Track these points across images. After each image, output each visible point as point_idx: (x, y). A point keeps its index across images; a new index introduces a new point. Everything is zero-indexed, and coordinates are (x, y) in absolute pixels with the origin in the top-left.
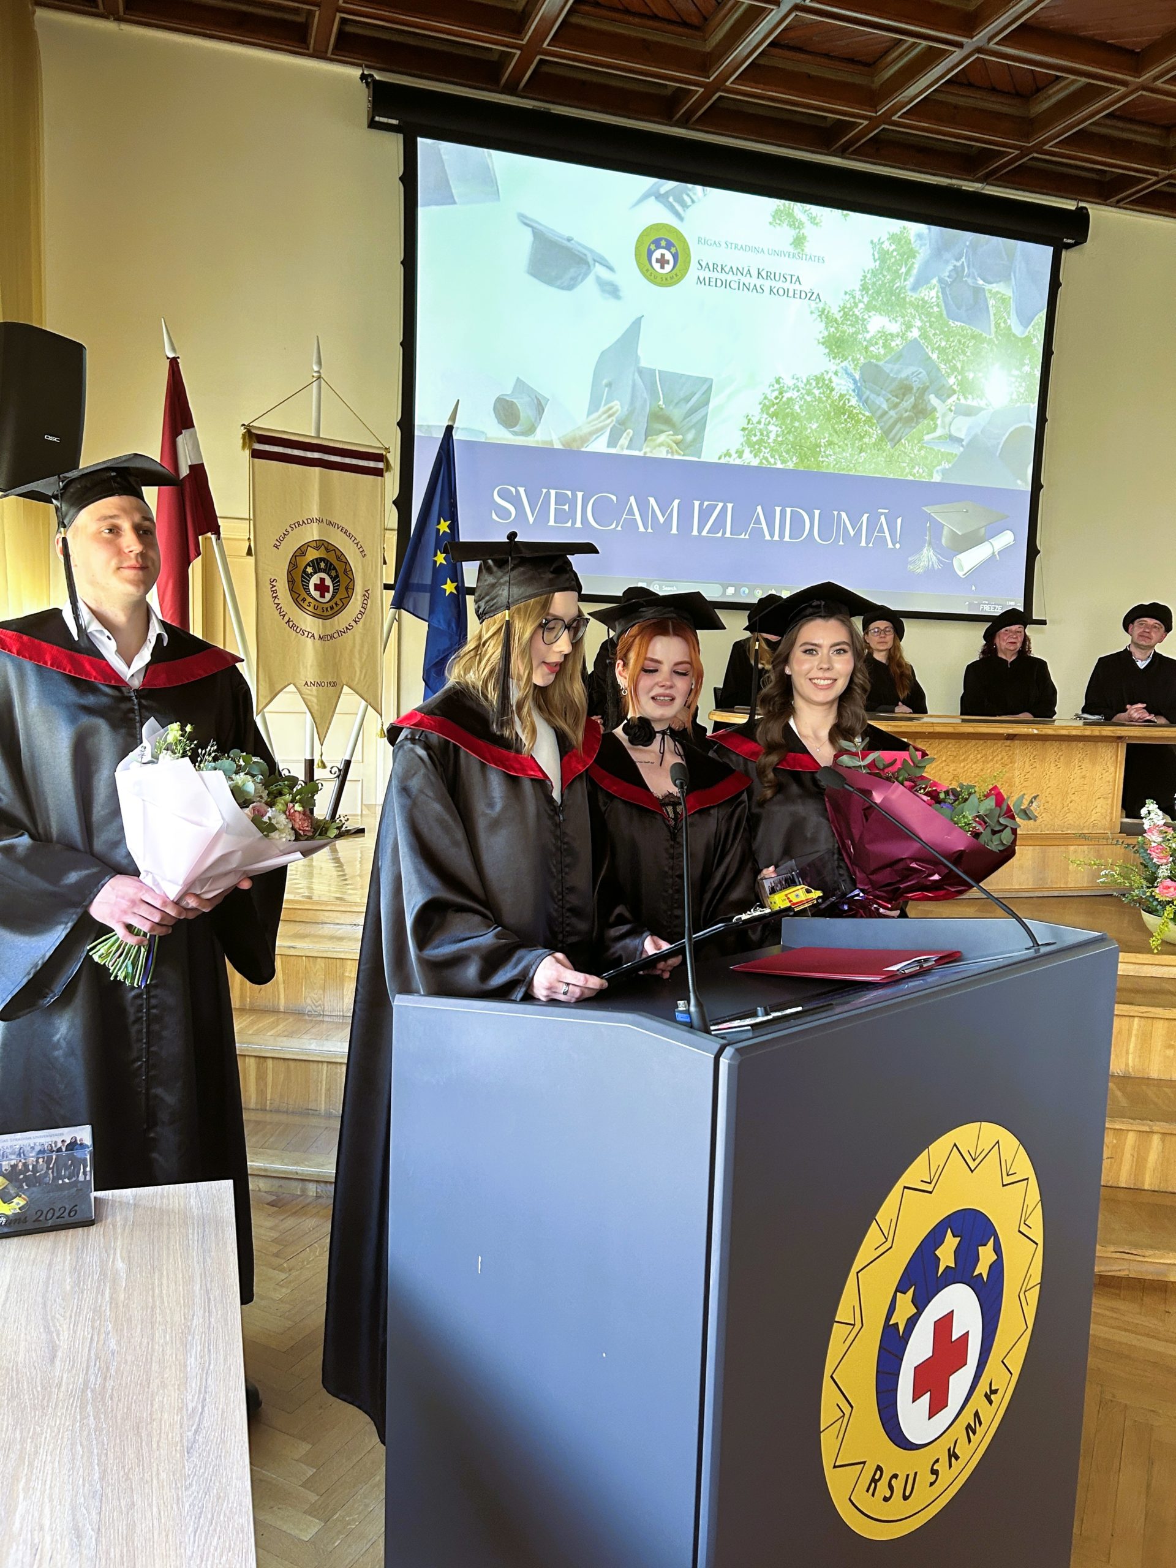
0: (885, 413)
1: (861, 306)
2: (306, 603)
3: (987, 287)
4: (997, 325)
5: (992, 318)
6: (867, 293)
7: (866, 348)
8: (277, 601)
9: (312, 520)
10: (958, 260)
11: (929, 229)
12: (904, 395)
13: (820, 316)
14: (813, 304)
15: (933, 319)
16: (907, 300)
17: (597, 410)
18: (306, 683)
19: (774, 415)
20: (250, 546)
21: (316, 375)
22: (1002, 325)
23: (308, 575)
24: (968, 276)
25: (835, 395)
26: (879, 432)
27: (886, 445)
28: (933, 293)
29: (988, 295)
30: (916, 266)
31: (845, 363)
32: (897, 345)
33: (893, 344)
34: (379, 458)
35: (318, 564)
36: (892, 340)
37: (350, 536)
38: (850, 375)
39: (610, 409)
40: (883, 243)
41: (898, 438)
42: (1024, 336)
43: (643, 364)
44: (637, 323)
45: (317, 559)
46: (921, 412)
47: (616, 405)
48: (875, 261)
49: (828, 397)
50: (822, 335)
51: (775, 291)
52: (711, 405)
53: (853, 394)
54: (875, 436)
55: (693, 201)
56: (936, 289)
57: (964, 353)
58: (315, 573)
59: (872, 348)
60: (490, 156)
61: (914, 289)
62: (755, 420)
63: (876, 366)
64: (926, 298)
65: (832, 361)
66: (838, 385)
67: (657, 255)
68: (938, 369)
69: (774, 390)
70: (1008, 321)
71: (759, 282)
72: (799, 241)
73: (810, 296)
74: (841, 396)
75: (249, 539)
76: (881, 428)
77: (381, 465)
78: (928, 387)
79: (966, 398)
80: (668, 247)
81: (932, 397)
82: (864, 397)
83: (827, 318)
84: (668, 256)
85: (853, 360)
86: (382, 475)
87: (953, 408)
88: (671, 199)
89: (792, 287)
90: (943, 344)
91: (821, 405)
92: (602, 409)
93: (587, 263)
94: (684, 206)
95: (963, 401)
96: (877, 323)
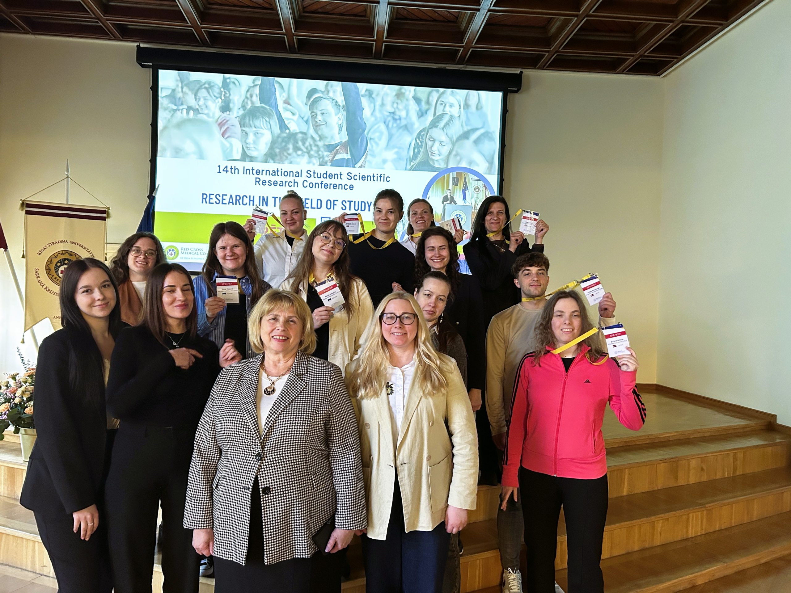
2: (56, 279)
8: (39, 279)
9: (61, 242)
18: (55, 317)
20: (23, 255)
21: (66, 176)
23: (58, 267)
34: (104, 212)
35: (63, 261)
37: (85, 248)
45: (63, 259)
58: (61, 265)
75: (23, 251)
77: (104, 215)
86: (105, 220)
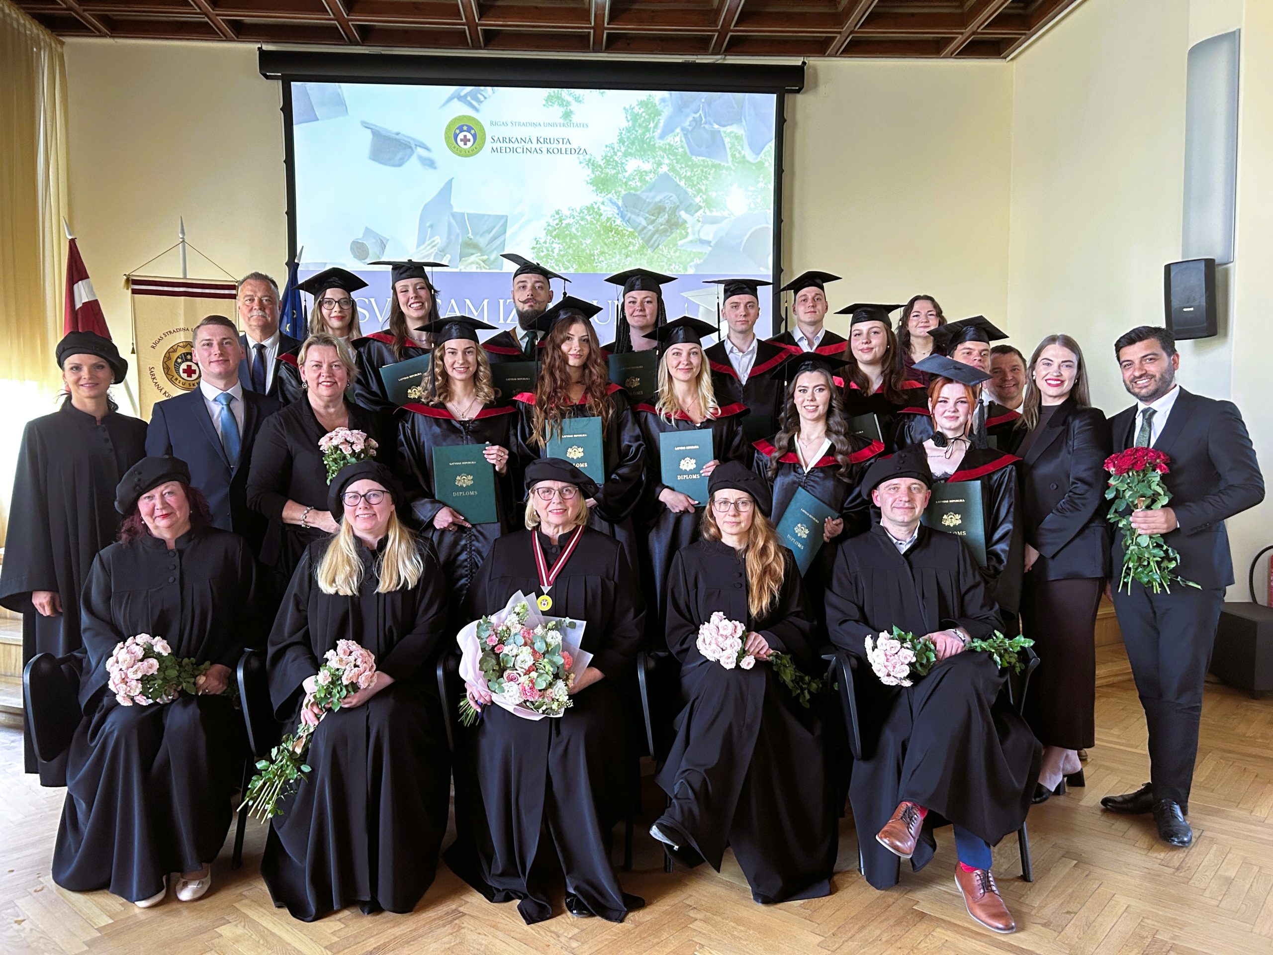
0: (645, 227)
1: (619, 154)
2: (178, 381)
3: (722, 129)
4: (733, 156)
5: (728, 150)
6: (623, 144)
7: (626, 183)
8: (155, 381)
9: (180, 330)
10: (696, 113)
11: (671, 94)
12: (659, 213)
13: (587, 164)
14: (581, 157)
15: (678, 157)
16: (657, 145)
17: (424, 243)
19: (558, 236)
20: (133, 348)
21: (181, 240)
22: (738, 155)
23: (178, 364)
24: (706, 123)
25: (603, 219)
26: (641, 242)
27: (647, 251)
28: (677, 139)
29: (723, 135)
30: (662, 122)
31: (610, 195)
32: (651, 179)
33: (647, 178)
36: (646, 175)
38: (614, 204)
39: (434, 241)
40: (634, 108)
41: (656, 244)
42: (757, 161)
43: (456, 209)
44: (449, 183)
45: (184, 353)
46: (674, 224)
47: (437, 239)
48: (628, 121)
49: (598, 221)
50: (590, 177)
51: (551, 151)
52: (507, 234)
53: (617, 216)
54: (637, 245)
55: (485, 98)
56: (679, 135)
57: (707, 178)
59: (630, 183)
60: (340, 87)
61: (662, 137)
62: (542, 241)
63: (634, 195)
64: (672, 143)
65: (599, 195)
66: (604, 211)
67: (461, 136)
68: (686, 192)
69: (554, 220)
70: (743, 152)
71: (538, 146)
72: (567, 115)
73: (578, 151)
74: (608, 219)
75: (133, 343)
76: (642, 239)
78: (678, 206)
79: (711, 211)
80: (469, 131)
81: (683, 213)
82: (627, 218)
83: (593, 165)
84: (469, 136)
85: (616, 193)
87: (700, 219)
88: (469, 98)
89: (563, 147)
90: (689, 174)
91: (592, 226)
92: (427, 243)
93: (410, 147)
94: (480, 102)
95: (708, 213)
96: (633, 165)
